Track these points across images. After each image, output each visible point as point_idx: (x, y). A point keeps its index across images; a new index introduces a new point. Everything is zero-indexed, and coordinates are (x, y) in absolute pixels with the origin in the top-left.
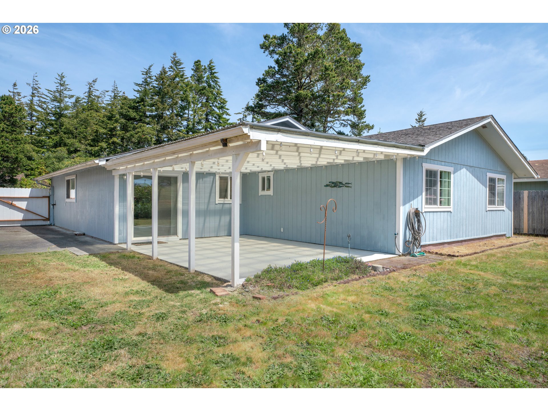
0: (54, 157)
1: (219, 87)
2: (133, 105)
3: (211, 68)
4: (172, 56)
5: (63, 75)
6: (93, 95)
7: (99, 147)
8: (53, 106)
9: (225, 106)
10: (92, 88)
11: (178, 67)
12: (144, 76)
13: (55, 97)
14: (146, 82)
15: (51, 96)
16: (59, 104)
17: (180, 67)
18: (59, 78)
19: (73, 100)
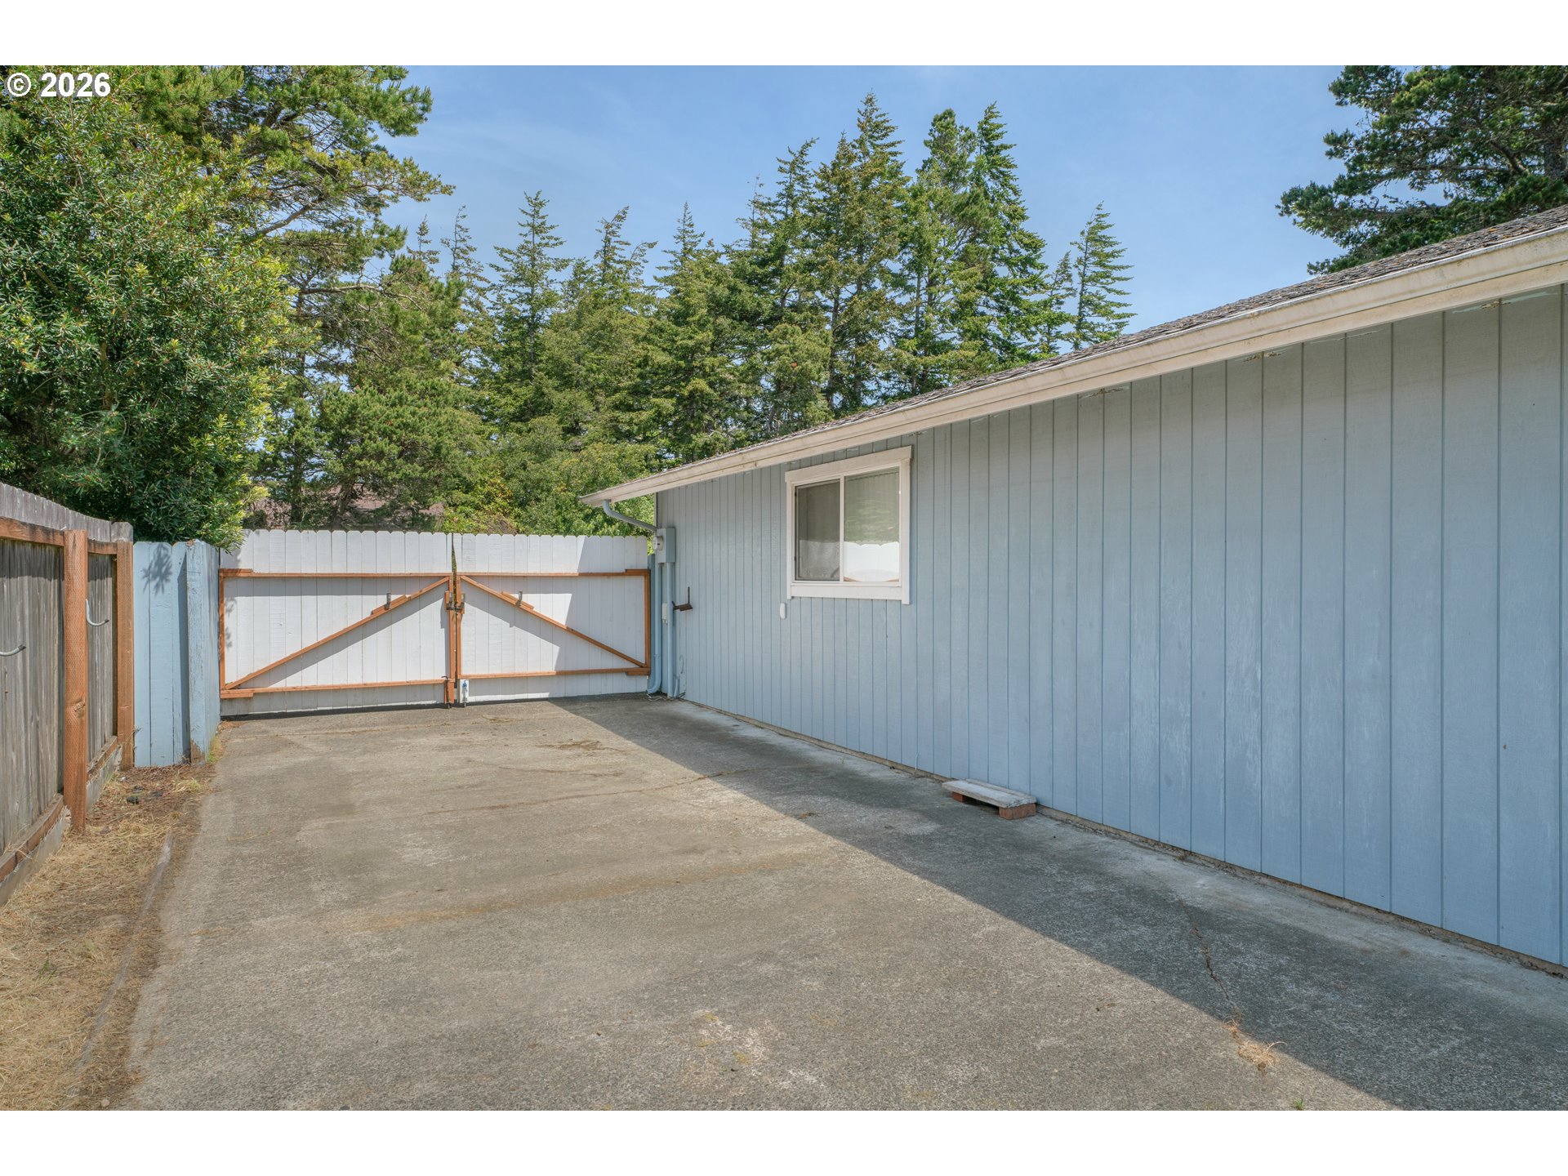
0: (527, 449)
1: (1016, 193)
2: (750, 269)
3: (987, 133)
4: (863, 108)
5: (541, 198)
6: (614, 261)
7: (651, 412)
8: (514, 296)
9: (1039, 257)
10: (613, 239)
11: (879, 142)
12: (785, 174)
13: (519, 268)
14: (790, 196)
15: (508, 266)
16: (528, 290)
17: (886, 141)
18: (529, 209)
19: (567, 274)
